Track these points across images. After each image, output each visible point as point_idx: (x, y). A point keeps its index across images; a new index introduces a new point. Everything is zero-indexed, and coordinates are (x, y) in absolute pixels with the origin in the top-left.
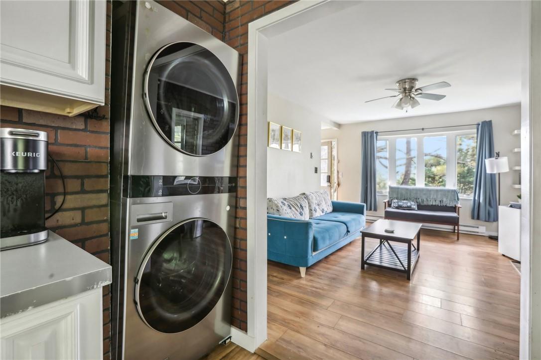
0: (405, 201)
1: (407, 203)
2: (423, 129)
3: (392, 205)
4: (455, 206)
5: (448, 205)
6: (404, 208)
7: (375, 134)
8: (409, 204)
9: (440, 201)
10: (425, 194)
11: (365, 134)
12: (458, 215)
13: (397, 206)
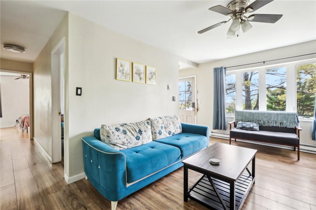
0: (248, 123)
1: (250, 125)
2: (264, 62)
3: (237, 126)
4: (295, 127)
5: (288, 127)
6: (247, 129)
7: (224, 70)
8: (251, 126)
9: (281, 123)
10: (266, 117)
11: (216, 70)
12: (299, 137)
13: (241, 126)
